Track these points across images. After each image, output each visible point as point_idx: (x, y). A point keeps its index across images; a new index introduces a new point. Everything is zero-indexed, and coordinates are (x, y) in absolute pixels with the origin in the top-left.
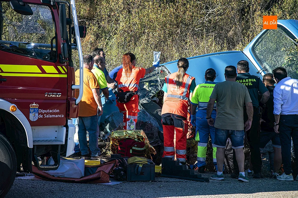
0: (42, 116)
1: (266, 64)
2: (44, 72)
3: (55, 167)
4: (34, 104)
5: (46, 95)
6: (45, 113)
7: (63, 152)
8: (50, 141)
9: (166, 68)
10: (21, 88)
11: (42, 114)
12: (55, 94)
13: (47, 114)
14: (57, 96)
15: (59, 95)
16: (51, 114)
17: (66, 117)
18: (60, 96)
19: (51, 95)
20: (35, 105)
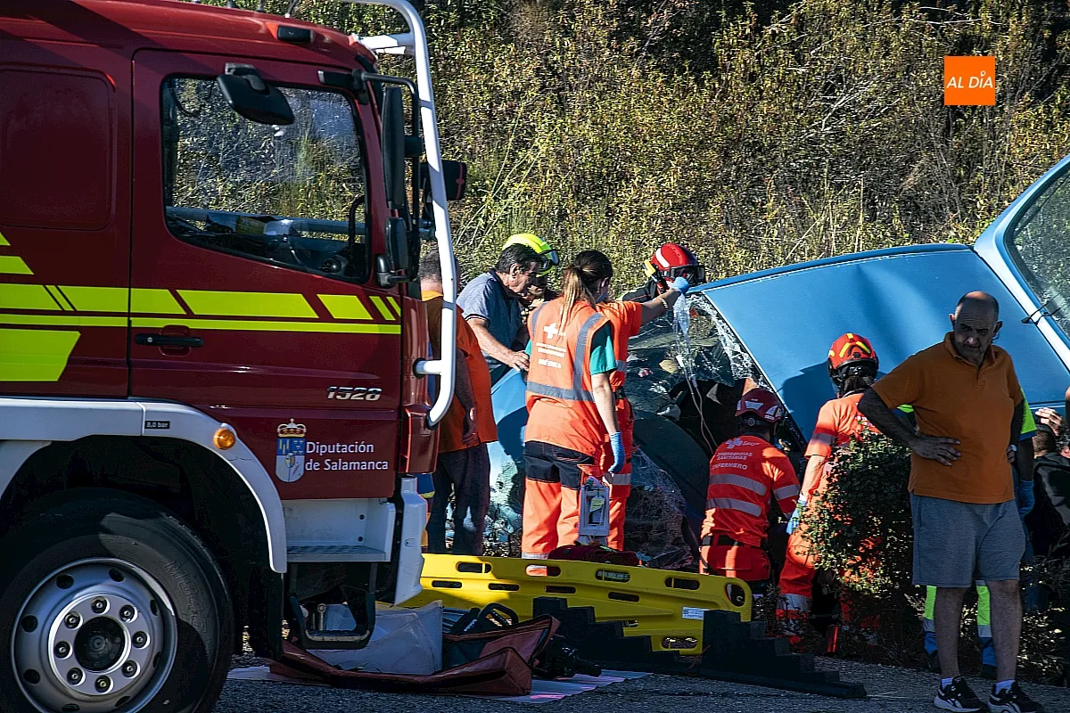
0: (316, 466)
1: (1054, 293)
2: (324, 315)
3: (356, 638)
4: (292, 426)
5: (331, 395)
6: (327, 455)
7: (384, 589)
8: (340, 550)
9: (709, 302)
10: (243, 369)
12: (360, 391)
13: (335, 457)
14: (368, 397)
17: (396, 469)
18: (377, 397)
19: (348, 395)
20: (295, 426)
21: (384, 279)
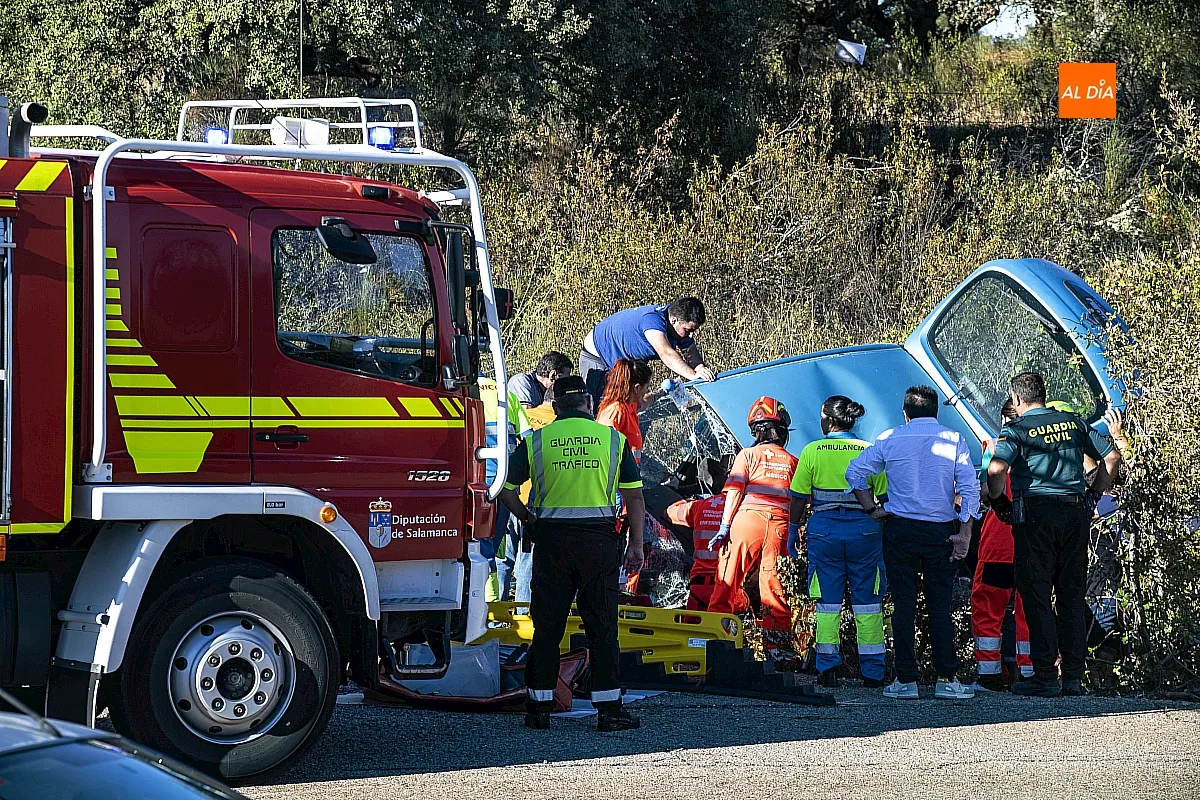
0: (400, 535)
1: (968, 381)
2: (404, 414)
3: (436, 671)
4: (381, 503)
5: (411, 478)
6: (408, 526)
7: (457, 631)
8: (422, 600)
9: (699, 394)
10: (339, 459)
11: (400, 527)
12: (433, 474)
13: (415, 527)
14: (440, 479)
15: (444, 477)
16: (425, 527)
17: (464, 536)
18: (447, 478)
19: (424, 478)
20: (383, 503)
21: (450, 384)
